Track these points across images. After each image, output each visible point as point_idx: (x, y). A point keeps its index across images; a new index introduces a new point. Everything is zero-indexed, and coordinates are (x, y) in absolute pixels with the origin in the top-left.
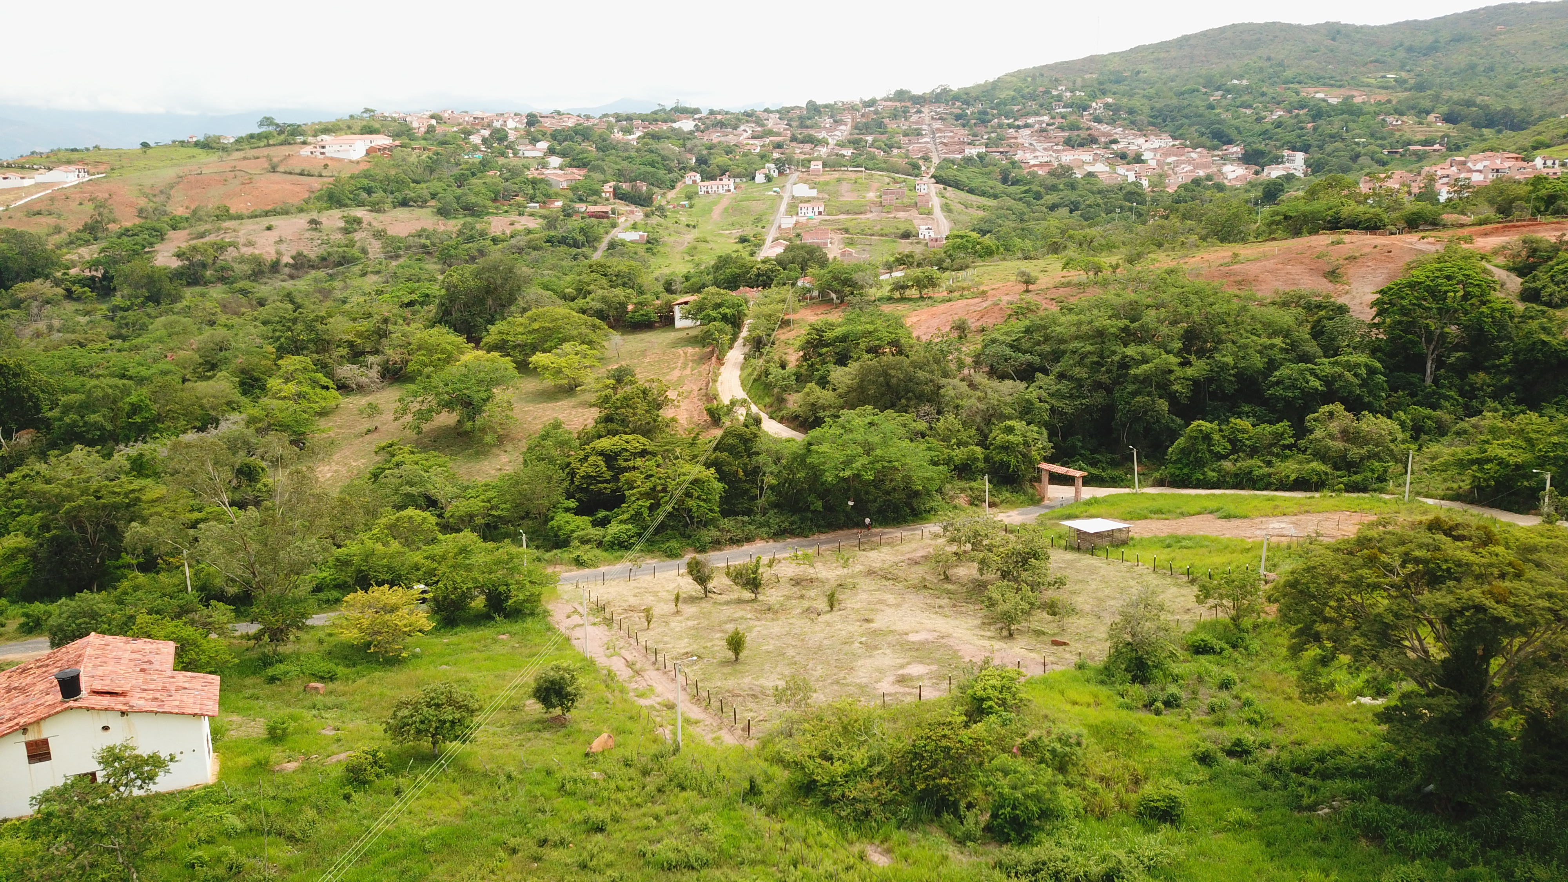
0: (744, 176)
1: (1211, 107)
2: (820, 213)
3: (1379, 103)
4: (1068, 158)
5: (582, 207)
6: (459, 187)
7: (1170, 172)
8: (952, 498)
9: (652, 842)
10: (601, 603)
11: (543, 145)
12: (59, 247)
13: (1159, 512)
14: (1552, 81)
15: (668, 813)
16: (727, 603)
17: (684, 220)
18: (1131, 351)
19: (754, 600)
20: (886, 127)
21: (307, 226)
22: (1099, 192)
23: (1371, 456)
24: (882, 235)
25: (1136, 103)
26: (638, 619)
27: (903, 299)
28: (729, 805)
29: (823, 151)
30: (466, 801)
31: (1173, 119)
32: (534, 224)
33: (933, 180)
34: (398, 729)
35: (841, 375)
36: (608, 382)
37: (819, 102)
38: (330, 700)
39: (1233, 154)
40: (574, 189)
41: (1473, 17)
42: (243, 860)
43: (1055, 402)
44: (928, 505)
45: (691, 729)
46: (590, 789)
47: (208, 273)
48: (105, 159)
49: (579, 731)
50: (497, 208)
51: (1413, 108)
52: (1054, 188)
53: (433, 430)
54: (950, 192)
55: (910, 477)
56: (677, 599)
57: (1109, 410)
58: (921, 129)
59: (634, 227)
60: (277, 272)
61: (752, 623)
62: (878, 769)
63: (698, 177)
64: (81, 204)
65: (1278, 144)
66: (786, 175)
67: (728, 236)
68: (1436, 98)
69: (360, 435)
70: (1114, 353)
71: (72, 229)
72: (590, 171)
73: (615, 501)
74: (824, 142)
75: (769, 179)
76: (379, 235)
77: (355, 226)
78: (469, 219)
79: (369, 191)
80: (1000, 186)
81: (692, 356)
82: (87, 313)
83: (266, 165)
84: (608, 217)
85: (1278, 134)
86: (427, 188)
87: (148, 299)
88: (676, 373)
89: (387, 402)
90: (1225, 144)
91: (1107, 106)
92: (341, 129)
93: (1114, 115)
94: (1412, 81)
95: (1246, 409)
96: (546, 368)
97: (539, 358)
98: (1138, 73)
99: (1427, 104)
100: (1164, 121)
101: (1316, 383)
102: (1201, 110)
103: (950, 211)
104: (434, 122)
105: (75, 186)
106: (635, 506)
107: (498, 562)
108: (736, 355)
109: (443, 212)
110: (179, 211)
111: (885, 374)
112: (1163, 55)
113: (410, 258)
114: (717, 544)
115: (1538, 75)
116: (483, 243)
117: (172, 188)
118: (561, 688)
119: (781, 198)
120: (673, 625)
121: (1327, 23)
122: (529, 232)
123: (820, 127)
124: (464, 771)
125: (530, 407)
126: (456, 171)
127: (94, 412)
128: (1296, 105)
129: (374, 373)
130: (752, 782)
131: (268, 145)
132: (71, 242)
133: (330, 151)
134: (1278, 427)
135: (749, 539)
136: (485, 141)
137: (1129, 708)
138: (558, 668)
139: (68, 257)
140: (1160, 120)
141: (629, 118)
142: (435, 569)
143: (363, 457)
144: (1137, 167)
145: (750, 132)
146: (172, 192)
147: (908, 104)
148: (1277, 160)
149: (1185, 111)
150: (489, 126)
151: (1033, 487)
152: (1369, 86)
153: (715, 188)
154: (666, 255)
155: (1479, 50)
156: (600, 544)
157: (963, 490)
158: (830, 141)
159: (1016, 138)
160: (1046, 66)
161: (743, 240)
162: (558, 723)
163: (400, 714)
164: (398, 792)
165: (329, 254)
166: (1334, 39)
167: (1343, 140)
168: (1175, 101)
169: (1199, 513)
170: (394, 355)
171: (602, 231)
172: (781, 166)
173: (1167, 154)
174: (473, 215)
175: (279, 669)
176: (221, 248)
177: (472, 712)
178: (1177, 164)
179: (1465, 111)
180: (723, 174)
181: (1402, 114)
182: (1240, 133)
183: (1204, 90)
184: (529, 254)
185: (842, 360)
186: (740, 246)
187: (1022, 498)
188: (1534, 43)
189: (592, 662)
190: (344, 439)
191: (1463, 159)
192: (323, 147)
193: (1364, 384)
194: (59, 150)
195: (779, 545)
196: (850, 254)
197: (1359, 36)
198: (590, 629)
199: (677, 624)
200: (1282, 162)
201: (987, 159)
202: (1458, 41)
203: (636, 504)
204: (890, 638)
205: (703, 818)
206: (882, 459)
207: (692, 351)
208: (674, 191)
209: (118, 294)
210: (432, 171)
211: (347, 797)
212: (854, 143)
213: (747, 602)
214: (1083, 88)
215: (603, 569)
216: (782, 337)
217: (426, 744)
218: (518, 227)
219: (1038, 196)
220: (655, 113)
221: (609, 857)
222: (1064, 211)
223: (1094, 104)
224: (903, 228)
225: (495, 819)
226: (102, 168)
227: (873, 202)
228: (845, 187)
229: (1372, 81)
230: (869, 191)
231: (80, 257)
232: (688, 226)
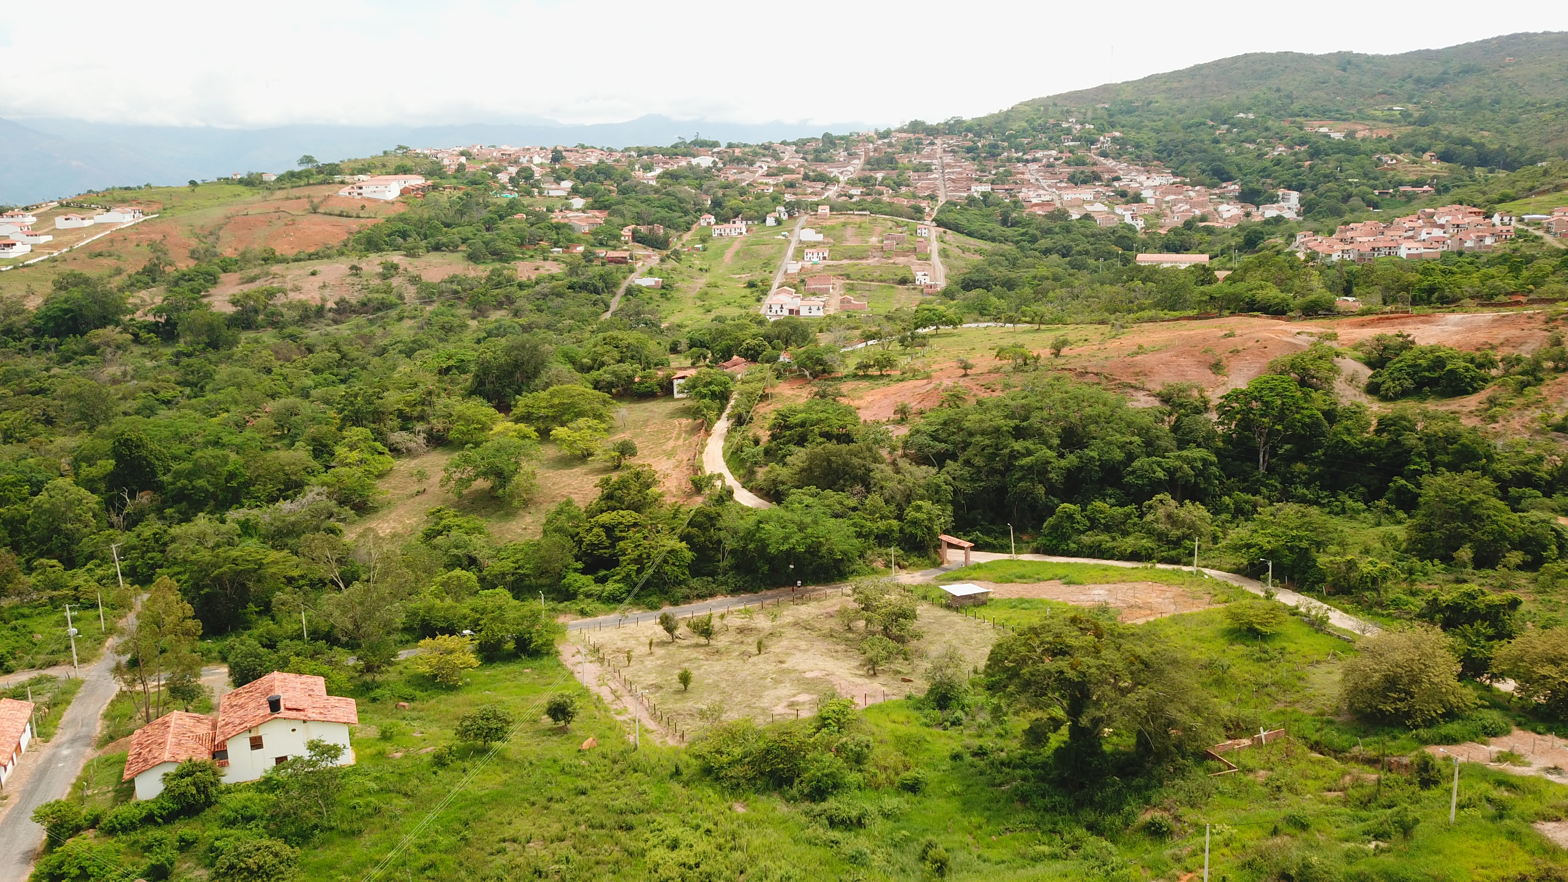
0: (756, 218)
1: (1216, 141)
2: (824, 258)
3: (1380, 140)
4: (1070, 197)
5: (602, 252)
6: (488, 230)
7: (1168, 211)
8: (871, 562)
9: (613, 800)
10: (597, 646)
11: (567, 184)
12: (121, 290)
13: (1022, 577)
14: (1553, 116)
15: (625, 785)
16: (688, 647)
17: (697, 263)
18: (1018, 446)
19: (708, 645)
20: (897, 162)
21: (348, 272)
22: (1093, 236)
23: (1186, 537)
24: (881, 281)
25: (1144, 136)
26: (622, 657)
27: (866, 377)
28: (662, 781)
29: (832, 192)
30: (505, 777)
31: (1178, 154)
32: (555, 269)
33: (934, 224)
34: (463, 733)
35: (799, 456)
36: (614, 454)
37: (835, 133)
38: (415, 714)
39: (1230, 192)
40: (594, 234)
41: (1484, 46)
42: (381, 805)
43: (957, 484)
44: (852, 568)
45: (648, 736)
46: (579, 770)
47: (261, 317)
48: (157, 197)
49: (576, 736)
50: (523, 253)
51: (1410, 145)
52: (1049, 231)
53: (471, 493)
54: (950, 235)
55: (832, 550)
56: (651, 644)
57: (1002, 490)
58: (931, 164)
59: (651, 273)
60: (322, 316)
61: (702, 662)
62: (747, 760)
63: (713, 220)
64: (138, 245)
65: (1275, 182)
66: (795, 218)
67: (738, 281)
68: (1436, 135)
69: (412, 496)
70: (1006, 447)
71: (132, 271)
72: (610, 215)
73: (612, 563)
74: (834, 181)
75: (779, 222)
76: (414, 280)
77: (392, 272)
78: (498, 265)
79: (404, 235)
80: (998, 229)
81: (686, 426)
82: (154, 358)
83: (308, 206)
84: (626, 263)
85: (1276, 172)
86: (459, 233)
87: (208, 345)
88: (671, 443)
89: (432, 466)
90: (1225, 181)
91: (1114, 140)
92: (375, 167)
93: (1120, 149)
94: (1416, 115)
95: (1110, 492)
96: (563, 441)
97: (559, 431)
98: (1151, 102)
99: (1424, 141)
100: (1170, 156)
101: (1160, 474)
102: (1207, 145)
103: (947, 256)
104: (463, 159)
105: (131, 227)
106: (626, 570)
107: (523, 618)
108: (722, 426)
109: (473, 257)
110: (228, 252)
111: (829, 461)
112: (1175, 85)
113: (443, 304)
114: (687, 599)
115: (1541, 109)
116: (509, 289)
117: (220, 229)
118: (565, 709)
119: (789, 242)
120: (647, 663)
121: (1339, 52)
122: (553, 278)
123: (834, 161)
124: (502, 758)
125: (550, 473)
126: (485, 214)
127: (199, 478)
128: (1297, 140)
129: (421, 439)
130: (677, 768)
131: (309, 184)
132: (132, 285)
133: (367, 192)
134: (1128, 509)
135: (712, 595)
136: (511, 180)
137: (928, 726)
138: (562, 695)
139: (131, 300)
140: (1165, 154)
141: (650, 153)
142: (479, 619)
143: (415, 516)
144: (1135, 206)
145: (765, 168)
146: (221, 233)
147: (922, 136)
148: (1272, 200)
149: (1190, 146)
150: (516, 162)
151: (936, 552)
152: (1374, 118)
153: (728, 231)
154: (679, 300)
155: (1486, 81)
156: (599, 598)
157: (880, 555)
158: (841, 178)
159: (1023, 173)
160: (1059, 95)
161: (751, 285)
162: (563, 731)
163: (464, 724)
164: (464, 771)
165: (369, 300)
166: (1344, 70)
167: (1337, 180)
168: (1181, 135)
169: (1051, 579)
170: (438, 424)
171: (620, 276)
172: (791, 208)
173: (1166, 193)
174: (501, 260)
175: (378, 692)
176: (271, 295)
177: (508, 723)
178: (1175, 203)
179: (1459, 149)
180: (736, 216)
181: (1399, 152)
182: (1240, 170)
183: (1211, 123)
184: (552, 300)
185: (801, 441)
186: (748, 291)
187: (927, 561)
188: (1542, 75)
189: (587, 690)
190: (399, 499)
191: (1432, 210)
192: (361, 188)
193: (1199, 473)
194: (113, 188)
195: (735, 599)
196: (849, 302)
197: (1369, 66)
198: (588, 666)
199: (649, 663)
200: (1277, 202)
201: (991, 198)
202: (1467, 72)
203: (627, 568)
204: (792, 675)
205: (645, 787)
206: (812, 535)
207: (686, 422)
208: (690, 233)
209: (182, 340)
210: (462, 213)
211: (435, 773)
212: (865, 181)
213: (702, 646)
214: (1093, 120)
215: (600, 618)
216: (762, 411)
217: (480, 743)
218: (543, 272)
219: (1034, 240)
220: (675, 146)
221: (587, 808)
222: (1055, 257)
223: (1102, 138)
224: (901, 274)
225: (522, 787)
226: (155, 208)
227: (875, 248)
228: (850, 231)
229: (1378, 113)
230: (871, 235)
231: (143, 300)
232: (701, 270)
